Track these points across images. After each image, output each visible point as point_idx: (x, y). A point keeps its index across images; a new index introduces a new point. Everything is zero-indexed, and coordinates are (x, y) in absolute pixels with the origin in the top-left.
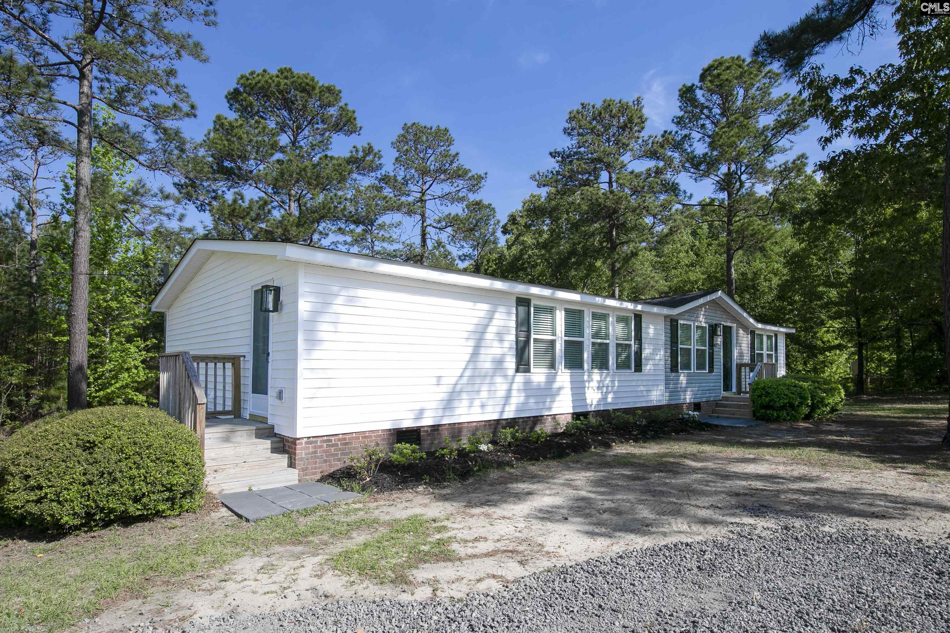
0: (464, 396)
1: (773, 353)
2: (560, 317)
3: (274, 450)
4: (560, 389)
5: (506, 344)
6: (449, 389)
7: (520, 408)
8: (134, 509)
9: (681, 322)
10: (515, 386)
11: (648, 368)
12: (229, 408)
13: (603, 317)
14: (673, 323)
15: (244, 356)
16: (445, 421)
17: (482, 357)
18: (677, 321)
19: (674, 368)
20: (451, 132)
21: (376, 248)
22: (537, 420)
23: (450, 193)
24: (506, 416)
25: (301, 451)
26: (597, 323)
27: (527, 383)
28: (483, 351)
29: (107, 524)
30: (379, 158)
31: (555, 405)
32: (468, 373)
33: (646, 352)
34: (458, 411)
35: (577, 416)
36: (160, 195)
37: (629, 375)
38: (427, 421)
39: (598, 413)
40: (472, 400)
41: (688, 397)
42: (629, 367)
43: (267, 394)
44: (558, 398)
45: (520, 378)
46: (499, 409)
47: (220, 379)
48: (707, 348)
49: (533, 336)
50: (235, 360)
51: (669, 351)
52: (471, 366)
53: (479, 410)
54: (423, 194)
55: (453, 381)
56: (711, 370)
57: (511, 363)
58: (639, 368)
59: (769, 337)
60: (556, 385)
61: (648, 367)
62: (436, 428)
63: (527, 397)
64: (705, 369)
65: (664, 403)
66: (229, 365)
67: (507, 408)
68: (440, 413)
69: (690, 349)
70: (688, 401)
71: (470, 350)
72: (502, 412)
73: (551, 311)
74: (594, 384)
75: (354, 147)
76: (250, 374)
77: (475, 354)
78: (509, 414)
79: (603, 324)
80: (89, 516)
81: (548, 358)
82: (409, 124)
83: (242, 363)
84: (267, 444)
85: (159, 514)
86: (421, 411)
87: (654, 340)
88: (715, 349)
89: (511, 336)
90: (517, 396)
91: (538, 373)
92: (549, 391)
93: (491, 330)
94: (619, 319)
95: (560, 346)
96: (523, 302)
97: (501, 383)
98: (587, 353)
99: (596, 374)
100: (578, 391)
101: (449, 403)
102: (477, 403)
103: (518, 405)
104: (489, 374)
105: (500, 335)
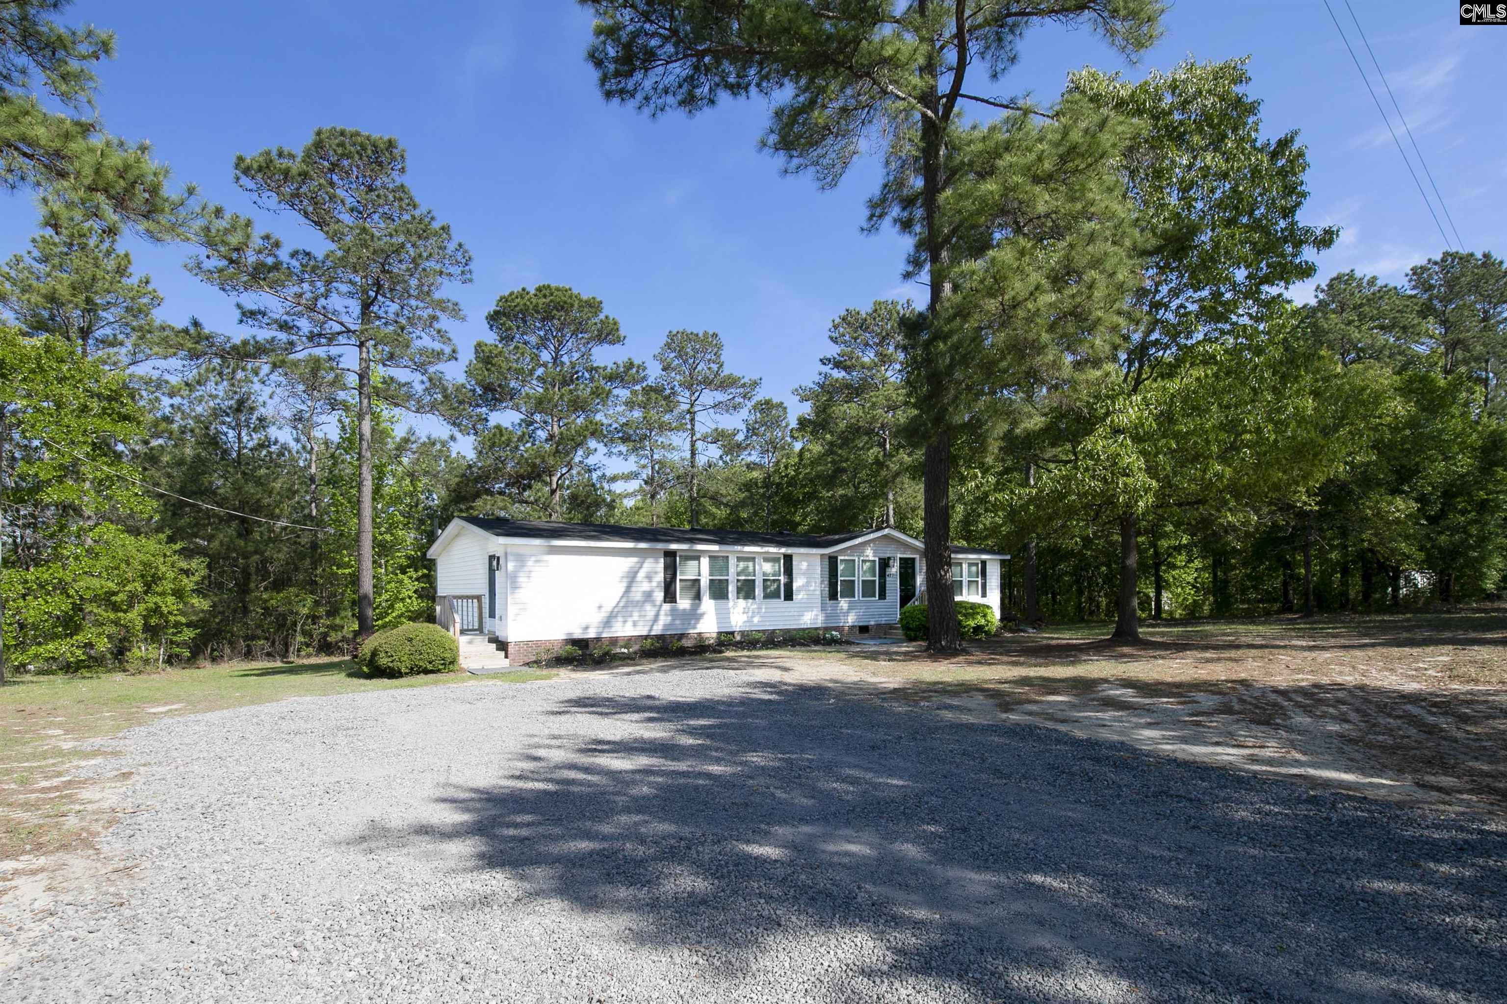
0: (620, 619)
1: (979, 579)
2: (705, 562)
3: (498, 649)
4: (704, 613)
5: (654, 584)
6: (607, 615)
7: (666, 627)
8: (430, 667)
9: (840, 558)
10: (662, 613)
11: (798, 597)
12: (476, 627)
13: (753, 559)
14: (833, 561)
15: (484, 596)
16: (604, 635)
17: (632, 592)
18: (836, 558)
19: (833, 596)
21: (656, 457)
22: (681, 636)
23: (720, 403)
24: (653, 633)
25: (511, 649)
26: (742, 565)
27: (673, 610)
28: (633, 589)
29: (418, 673)
30: (644, 370)
31: (699, 626)
32: (621, 604)
33: (795, 586)
34: (613, 629)
35: (721, 634)
37: (780, 604)
38: (591, 634)
39: (742, 633)
40: (625, 622)
41: (851, 619)
42: (779, 597)
43: (496, 617)
44: (702, 621)
45: (667, 607)
46: (648, 628)
47: (470, 609)
48: (877, 579)
49: (678, 577)
50: (479, 598)
51: (827, 582)
52: (624, 600)
53: (632, 628)
54: (692, 405)
55: (610, 609)
56: (883, 596)
57: (659, 595)
58: (789, 596)
59: (970, 565)
60: (699, 612)
61: (800, 597)
62: (598, 639)
63: (673, 620)
64: (874, 597)
65: (819, 625)
66: (475, 601)
67: (655, 627)
68: (600, 630)
69: (853, 581)
70: (850, 624)
71: (623, 589)
72: (650, 630)
73: (698, 558)
74: (739, 610)
76: (487, 606)
77: (628, 591)
78: (657, 630)
79: (751, 564)
80: (412, 669)
81: (693, 593)
82: (674, 332)
83: (483, 599)
84: (494, 646)
85: (439, 671)
86: (587, 628)
87: (807, 573)
88: (888, 579)
89: (660, 577)
90: (664, 619)
91: (684, 603)
92: (694, 615)
93: (641, 575)
94: (766, 560)
95: (704, 582)
96: (670, 555)
97: (650, 610)
98: (732, 588)
99: (742, 603)
100: (723, 615)
101: (608, 623)
102: (629, 624)
103: (665, 625)
104: (640, 604)
105: (649, 578)
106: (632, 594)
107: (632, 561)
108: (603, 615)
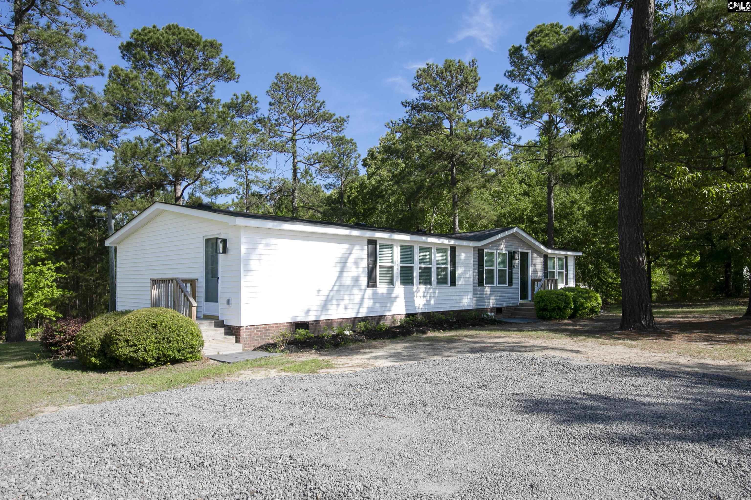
0: (334, 302)
1: (564, 271)
2: (397, 250)
3: (226, 334)
4: (396, 297)
5: (361, 270)
6: (324, 298)
7: (370, 309)
9: (486, 251)
10: (366, 296)
11: (460, 282)
13: (429, 249)
14: (480, 252)
15: (197, 279)
16: (322, 318)
18: (483, 250)
19: (480, 283)
20: (317, 81)
22: (381, 318)
23: (317, 133)
24: (360, 315)
25: (243, 334)
26: (422, 254)
27: (375, 294)
28: (345, 274)
30: (256, 103)
31: (393, 308)
32: (336, 288)
33: (458, 273)
34: (330, 312)
35: (408, 315)
36: (79, 144)
37: (447, 288)
38: (311, 318)
39: (423, 314)
40: (338, 305)
41: (492, 303)
42: (446, 283)
43: (217, 302)
44: (395, 304)
45: (370, 291)
46: (355, 311)
48: (507, 269)
49: (379, 264)
50: (192, 282)
51: (477, 271)
52: (338, 284)
53: (343, 311)
54: (294, 134)
55: (327, 293)
56: (510, 283)
57: (364, 280)
58: (453, 283)
59: (559, 259)
60: (393, 295)
61: (460, 283)
62: (317, 322)
63: (374, 303)
64: (505, 283)
65: (472, 308)
67: (361, 310)
68: (319, 313)
69: (493, 270)
70: (491, 306)
71: (337, 274)
72: (358, 313)
73: (391, 247)
74: (421, 294)
75: (235, 95)
76: (203, 290)
77: (340, 275)
78: (363, 313)
79: (428, 253)
80: (158, 359)
81: (388, 278)
82: (282, 75)
83: (196, 283)
84: (222, 330)
85: (185, 360)
86: (308, 311)
87: (465, 264)
88: (513, 269)
89: (364, 264)
90: (368, 303)
91: (382, 287)
92: (389, 299)
93: (351, 261)
94: (439, 250)
95: (397, 270)
96: (372, 242)
97: (357, 294)
98: (416, 274)
99: (423, 288)
100: (409, 299)
101: (324, 307)
102: (342, 307)
103: (368, 308)
104: (349, 289)
105: (356, 264)
106: (344, 279)
107: (344, 247)
108: (321, 299)
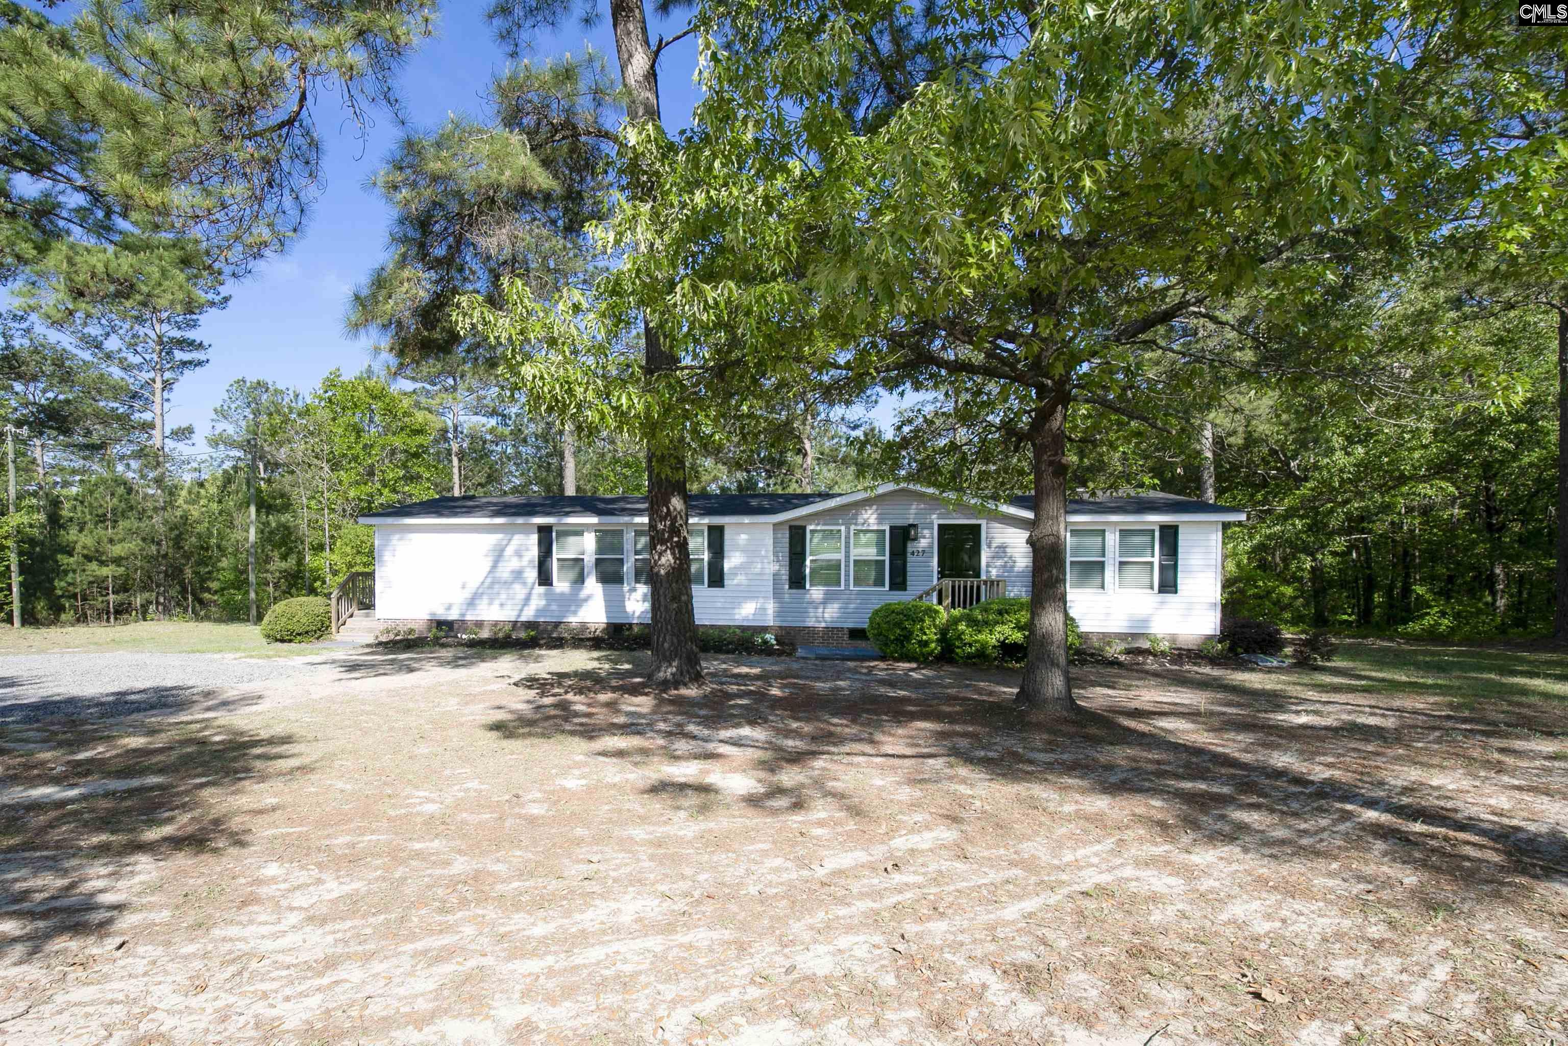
0: (485, 600)
2: (589, 537)
4: (586, 600)
5: (525, 562)
6: (471, 594)
7: (539, 611)
9: (810, 527)
10: (534, 597)
11: (731, 582)
14: (795, 532)
16: (468, 618)
17: (500, 569)
18: (803, 528)
19: (796, 583)
22: (557, 625)
24: (523, 618)
25: (380, 626)
27: (548, 594)
28: (500, 566)
31: (580, 613)
32: (487, 583)
33: (727, 565)
34: (477, 612)
35: (609, 625)
37: (701, 590)
38: (453, 615)
39: (647, 626)
40: (490, 604)
41: (830, 617)
42: (701, 582)
44: (584, 608)
45: (542, 589)
46: (515, 613)
48: (887, 558)
49: (556, 555)
51: (785, 563)
52: (490, 578)
53: (499, 611)
55: (474, 589)
56: (898, 584)
57: (532, 575)
58: (717, 583)
60: (581, 597)
61: (736, 581)
62: (462, 622)
63: (547, 605)
64: (883, 585)
65: (774, 623)
67: (525, 612)
68: (464, 611)
69: (837, 561)
70: (828, 624)
71: (490, 564)
72: (520, 615)
73: (579, 533)
74: (639, 596)
77: (494, 566)
78: (528, 615)
81: (574, 574)
86: (449, 608)
87: (751, 552)
88: (910, 558)
89: (532, 554)
90: (537, 604)
91: (561, 585)
92: (574, 601)
93: (509, 550)
95: (589, 562)
96: (545, 531)
97: (519, 591)
98: (628, 570)
100: (614, 604)
101: (472, 603)
102: (496, 606)
103: (537, 610)
104: (507, 584)
105: (519, 554)
106: (499, 573)
107: (496, 537)
108: (467, 594)
